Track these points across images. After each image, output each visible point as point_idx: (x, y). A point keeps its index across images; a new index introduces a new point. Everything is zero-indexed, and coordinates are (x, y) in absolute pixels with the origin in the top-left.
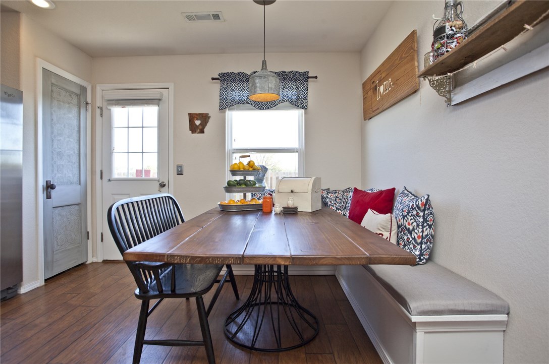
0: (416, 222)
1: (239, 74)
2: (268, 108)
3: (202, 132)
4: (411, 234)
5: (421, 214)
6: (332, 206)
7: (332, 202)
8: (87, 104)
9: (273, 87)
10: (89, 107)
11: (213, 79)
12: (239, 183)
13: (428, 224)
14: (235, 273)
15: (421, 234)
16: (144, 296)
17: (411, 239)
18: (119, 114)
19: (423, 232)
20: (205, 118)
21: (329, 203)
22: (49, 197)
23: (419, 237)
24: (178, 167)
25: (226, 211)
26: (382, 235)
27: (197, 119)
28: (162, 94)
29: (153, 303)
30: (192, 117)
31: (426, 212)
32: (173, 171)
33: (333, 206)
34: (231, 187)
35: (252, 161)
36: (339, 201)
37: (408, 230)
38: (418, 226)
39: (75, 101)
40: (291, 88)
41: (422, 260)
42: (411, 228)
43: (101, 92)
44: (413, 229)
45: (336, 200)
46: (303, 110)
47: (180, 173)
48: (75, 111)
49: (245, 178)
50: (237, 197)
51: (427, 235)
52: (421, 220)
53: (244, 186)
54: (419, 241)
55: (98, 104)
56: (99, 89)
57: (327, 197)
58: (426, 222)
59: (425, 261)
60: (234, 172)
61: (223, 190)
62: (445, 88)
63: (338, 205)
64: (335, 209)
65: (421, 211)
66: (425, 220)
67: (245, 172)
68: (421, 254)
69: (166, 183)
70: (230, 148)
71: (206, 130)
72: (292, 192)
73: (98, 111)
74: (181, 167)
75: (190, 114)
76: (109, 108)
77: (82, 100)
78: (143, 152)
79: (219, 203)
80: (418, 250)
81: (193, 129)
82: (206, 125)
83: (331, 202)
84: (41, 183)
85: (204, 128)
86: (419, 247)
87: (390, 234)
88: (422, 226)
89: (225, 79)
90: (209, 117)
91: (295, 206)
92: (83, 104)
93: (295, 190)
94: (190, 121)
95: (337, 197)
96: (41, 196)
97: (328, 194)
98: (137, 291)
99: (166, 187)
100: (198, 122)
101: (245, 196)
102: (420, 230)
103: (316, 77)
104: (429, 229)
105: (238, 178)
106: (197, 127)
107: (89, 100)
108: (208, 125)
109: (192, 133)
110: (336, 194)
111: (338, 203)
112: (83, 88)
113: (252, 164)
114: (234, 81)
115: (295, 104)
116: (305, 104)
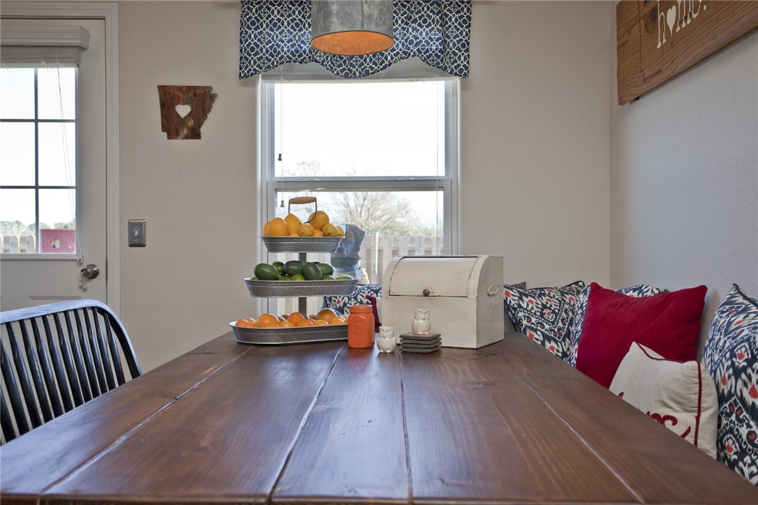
2: (367, 73)
3: (195, 134)
6: (532, 329)
7: (534, 320)
9: (376, 14)
12: (286, 271)
20: (202, 99)
21: (525, 322)
24: (132, 226)
25: (254, 344)
26: (675, 421)
27: (182, 102)
30: (169, 97)
32: (118, 236)
33: (536, 331)
34: (263, 281)
35: (322, 213)
36: (551, 317)
40: (425, 21)
45: (542, 315)
46: (458, 80)
47: (137, 242)
49: (303, 256)
50: (283, 306)
53: (299, 279)
57: (520, 306)
60: (273, 243)
61: (246, 290)
63: (547, 327)
64: (541, 338)
67: (304, 243)
69: (101, 267)
70: (267, 178)
71: (204, 129)
72: (426, 294)
74: (140, 225)
75: (162, 89)
78: (37, 187)
79: (233, 324)
81: (172, 126)
82: (205, 117)
83: (529, 320)
85: (199, 124)
87: (698, 418)
90: (213, 98)
91: (434, 332)
93: (434, 290)
94: (162, 106)
95: (544, 307)
97: (521, 298)
99: (101, 277)
100: (183, 110)
101: (303, 305)
105: (283, 257)
106: (182, 122)
108: (209, 116)
109: (170, 137)
110: (544, 300)
111: (548, 322)
113: (321, 220)
114: (277, 2)
115: (436, 61)
116: (462, 62)
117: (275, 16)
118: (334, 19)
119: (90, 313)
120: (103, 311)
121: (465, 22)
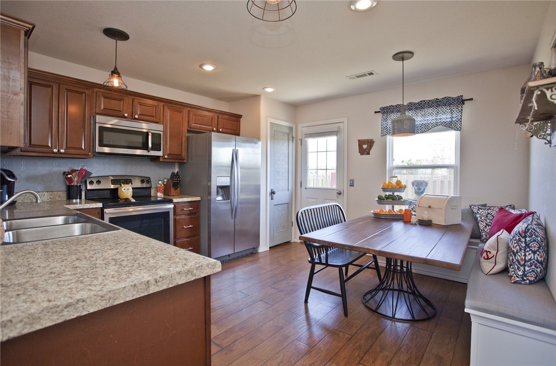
0: (519, 246)
1: (396, 106)
2: (423, 132)
3: (368, 153)
4: (515, 256)
5: (523, 240)
6: (482, 221)
7: (483, 218)
8: (293, 138)
9: (408, 128)
10: (294, 139)
11: (376, 112)
12: (388, 197)
13: (531, 250)
14: (380, 264)
15: (524, 257)
16: (313, 264)
17: (515, 260)
18: (312, 143)
19: (525, 255)
20: (370, 143)
21: (479, 219)
22: (272, 199)
23: (522, 259)
24: (351, 180)
25: (379, 218)
26: (490, 253)
27: (365, 144)
28: (339, 128)
30: (361, 143)
31: (528, 239)
32: (346, 184)
33: (483, 222)
34: (381, 200)
35: (399, 181)
36: (491, 218)
37: (513, 252)
38: (521, 249)
39: (286, 138)
40: (444, 113)
41: (525, 280)
42: (515, 251)
43: (302, 128)
44: (517, 252)
45: (487, 216)
46: (459, 132)
47: (352, 185)
48: (286, 144)
49: (393, 193)
50: (387, 208)
51: (530, 260)
52: (523, 245)
53: (391, 200)
54: (522, 263)
55: (299, 137)
56: (300, 126)
57: (478, 213)
58: (529, 247)
59: (528, 281)
60: (384, 190)
61: (376, 203)
62: (545, 132)
63: (488, 221)
64: (485, 225)
65: (523, 238)
66: (527, 246)
67: (393, 189)
68: (524, 275)
69: (342, 192)
70: (391, 166)
71: (371, 152)
72: (430, 207)
73: (299, 142)
74: (353, 180)
75: (359, 141)
76: (306, 139)
77: (290, 136)
78: (326, 169)
79: (372, 211)
80: (521, 271)
81: (363, 152)
82: (371, 148)
83: (481, 218)
84: (269, 191)
85: (369, 150)
86: (522, 268)
87: (497, 253)
88: (525, 250)
89: (386, 111)
90: (373, 142)
91: (430, 219)
92: (291, 139)
93: (432, 206)
94: (359, 145)
95: (488, 213)
96: (269, 198)
97: (479, 210)
98: (309, 259)
99: (342, 194)
100: (365, 146)
101: (393, 207)
102: (523, 254)
103: (471, 99)
104: (532, 255)
105: (388, 194)
106: (365, 150)
107: (294, 136)
108: (373, 148)
109: (361, 154)
110: (490, 211)
111: (489, 219)
112: (291, 129)
113: (398, 183)
114: (392, 112)
115: (449, 126)
116: (458, 126)
117: (392, 117)
118: (396, 131)
119: (335, 206)
120: (338, 206)
121: (460, 111)
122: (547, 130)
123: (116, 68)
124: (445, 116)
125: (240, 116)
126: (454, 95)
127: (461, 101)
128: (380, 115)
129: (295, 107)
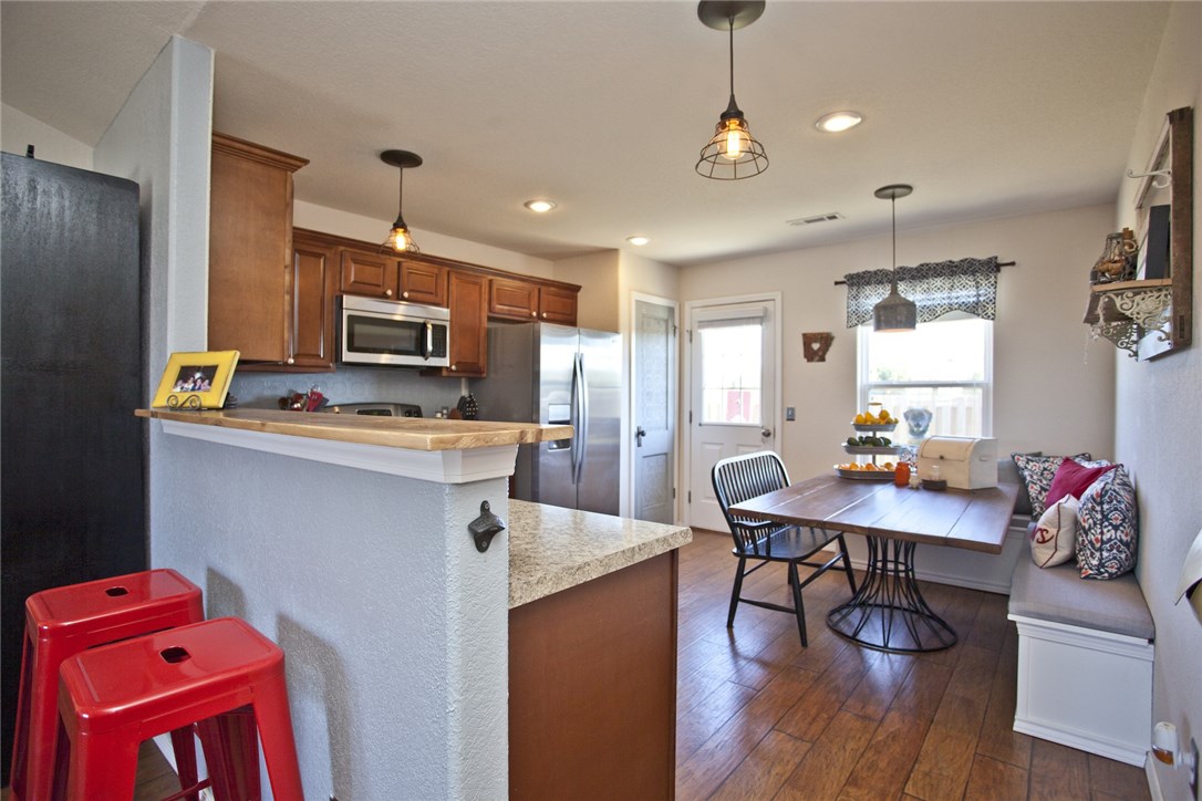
0: (1093, 519)
1: (876, 273)
3: (822, 359)
4: (1087, 535)
5: (1098, 508)
6: (1033, 483)
7: (1035, 477)
8: (675, 328)
9: (904, 319)
10: (677, 330)
11: (836, 283)
12: (864, 442)
13: (1111, 524)
15: (1099, 537)
16: (742, 556)
17: (1086, 542)
18: (711, 339)
19: (1102, 533)
20: (826, 340)
21: (1028, 478)
22: (639, 445)
23: (1097, 540)
24: (788, 409)
25: (849, 479)
26: (1047, 532)
27: (815, 342)
28: (766, 310)
29: (750, 564)
30: (808, 339)
31: (1106, 507)
32: (781, 416)
33: (1035, 484)
35: (885, 411)
36: (1049, 477)
37: (1084, 528)
38: (1095, 524)
39: (663, 328)
40: (964, 287)
41: (1102, 573)
42: (1087, 526)
43: (692, 310)
44: (1090, 529)
45: (1042, 474)
46: (991, 322)
47: (791, 419)
48: (663, 339)
49: (875, 434)
50: (864, 461)
51: (1110, 540)
52: (1099, 516)
53: (871, 446)
54: (1098, 545)
55: (687, 327)
56: (687, 306)
57: (1026, 468)
58: (1108, 520)
59: (1106, 575)
60: (859, 426)
61: (844, 450)
62: (1129, 338)
63: (1045, 482)
64: (1039, 489)
65: (1098, 505)
66: (1105, 517)
67: (875, 426)
68: (1101, 565)
69: (772, 431)
70: (865, 382)
71: (828, 356)
72: (942, 458)
73: (687, 337)
74: (793, 409)
75: (804, 335)
76: (700, 331)
77: (670, 324)
78: (741, 389)
79: (836, 467)
80: (1097, 559)
81: (811, 355)
82: (828, 350)
83: (1032, 477)
84: (634, 431)
85: (824, 353)
86: (1098, 554)
87: (1058, 531)
88: (1101, 525)
89: (857, 281)
90: (832, 339)
91: (943, 478)
92: (671, 330)
93: (946, 456)
94: (804, 344)
95: (1045, 469)
96: (634, 443)
97: (1027, 463)
98: (735, 550)
99: (772, 436)
100: (816, 346)
101: (874, 458)
102: (1099, 531)
103: (1013, 264)
104: (1113, 531)
105: (864, 435)
106: (816, 353)
107: (677, 324)
108: (831, 349)
109: (809, 361)
110: (1046, 465)
111: (1046, 479)
112: (671, 310)
113: (884, 415)
114: (868, 283)
115: (974, 309)
116: (990, 311)
117: (868, 292)
120: (774, 458)
121: (992, 285)
122: (1131, 335)
123: (400, 218)
124: (966, 292)
125: (578, 288)
126: (982, 256)
127: (993, 266)
128: (845, 287)
129: (677, 271)
